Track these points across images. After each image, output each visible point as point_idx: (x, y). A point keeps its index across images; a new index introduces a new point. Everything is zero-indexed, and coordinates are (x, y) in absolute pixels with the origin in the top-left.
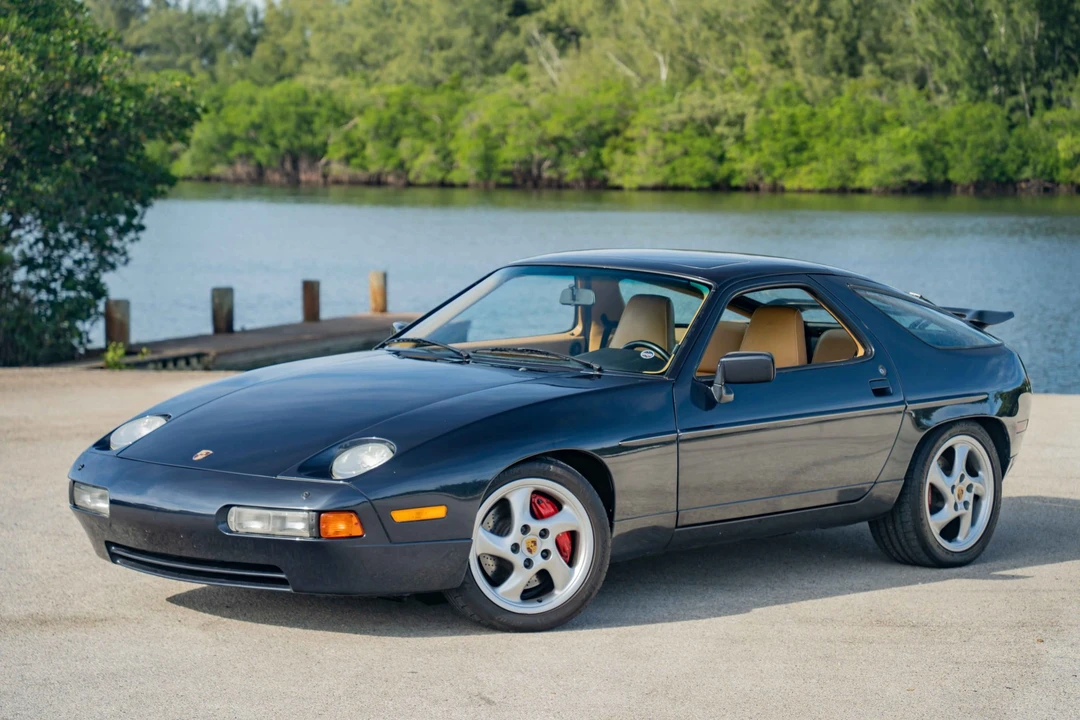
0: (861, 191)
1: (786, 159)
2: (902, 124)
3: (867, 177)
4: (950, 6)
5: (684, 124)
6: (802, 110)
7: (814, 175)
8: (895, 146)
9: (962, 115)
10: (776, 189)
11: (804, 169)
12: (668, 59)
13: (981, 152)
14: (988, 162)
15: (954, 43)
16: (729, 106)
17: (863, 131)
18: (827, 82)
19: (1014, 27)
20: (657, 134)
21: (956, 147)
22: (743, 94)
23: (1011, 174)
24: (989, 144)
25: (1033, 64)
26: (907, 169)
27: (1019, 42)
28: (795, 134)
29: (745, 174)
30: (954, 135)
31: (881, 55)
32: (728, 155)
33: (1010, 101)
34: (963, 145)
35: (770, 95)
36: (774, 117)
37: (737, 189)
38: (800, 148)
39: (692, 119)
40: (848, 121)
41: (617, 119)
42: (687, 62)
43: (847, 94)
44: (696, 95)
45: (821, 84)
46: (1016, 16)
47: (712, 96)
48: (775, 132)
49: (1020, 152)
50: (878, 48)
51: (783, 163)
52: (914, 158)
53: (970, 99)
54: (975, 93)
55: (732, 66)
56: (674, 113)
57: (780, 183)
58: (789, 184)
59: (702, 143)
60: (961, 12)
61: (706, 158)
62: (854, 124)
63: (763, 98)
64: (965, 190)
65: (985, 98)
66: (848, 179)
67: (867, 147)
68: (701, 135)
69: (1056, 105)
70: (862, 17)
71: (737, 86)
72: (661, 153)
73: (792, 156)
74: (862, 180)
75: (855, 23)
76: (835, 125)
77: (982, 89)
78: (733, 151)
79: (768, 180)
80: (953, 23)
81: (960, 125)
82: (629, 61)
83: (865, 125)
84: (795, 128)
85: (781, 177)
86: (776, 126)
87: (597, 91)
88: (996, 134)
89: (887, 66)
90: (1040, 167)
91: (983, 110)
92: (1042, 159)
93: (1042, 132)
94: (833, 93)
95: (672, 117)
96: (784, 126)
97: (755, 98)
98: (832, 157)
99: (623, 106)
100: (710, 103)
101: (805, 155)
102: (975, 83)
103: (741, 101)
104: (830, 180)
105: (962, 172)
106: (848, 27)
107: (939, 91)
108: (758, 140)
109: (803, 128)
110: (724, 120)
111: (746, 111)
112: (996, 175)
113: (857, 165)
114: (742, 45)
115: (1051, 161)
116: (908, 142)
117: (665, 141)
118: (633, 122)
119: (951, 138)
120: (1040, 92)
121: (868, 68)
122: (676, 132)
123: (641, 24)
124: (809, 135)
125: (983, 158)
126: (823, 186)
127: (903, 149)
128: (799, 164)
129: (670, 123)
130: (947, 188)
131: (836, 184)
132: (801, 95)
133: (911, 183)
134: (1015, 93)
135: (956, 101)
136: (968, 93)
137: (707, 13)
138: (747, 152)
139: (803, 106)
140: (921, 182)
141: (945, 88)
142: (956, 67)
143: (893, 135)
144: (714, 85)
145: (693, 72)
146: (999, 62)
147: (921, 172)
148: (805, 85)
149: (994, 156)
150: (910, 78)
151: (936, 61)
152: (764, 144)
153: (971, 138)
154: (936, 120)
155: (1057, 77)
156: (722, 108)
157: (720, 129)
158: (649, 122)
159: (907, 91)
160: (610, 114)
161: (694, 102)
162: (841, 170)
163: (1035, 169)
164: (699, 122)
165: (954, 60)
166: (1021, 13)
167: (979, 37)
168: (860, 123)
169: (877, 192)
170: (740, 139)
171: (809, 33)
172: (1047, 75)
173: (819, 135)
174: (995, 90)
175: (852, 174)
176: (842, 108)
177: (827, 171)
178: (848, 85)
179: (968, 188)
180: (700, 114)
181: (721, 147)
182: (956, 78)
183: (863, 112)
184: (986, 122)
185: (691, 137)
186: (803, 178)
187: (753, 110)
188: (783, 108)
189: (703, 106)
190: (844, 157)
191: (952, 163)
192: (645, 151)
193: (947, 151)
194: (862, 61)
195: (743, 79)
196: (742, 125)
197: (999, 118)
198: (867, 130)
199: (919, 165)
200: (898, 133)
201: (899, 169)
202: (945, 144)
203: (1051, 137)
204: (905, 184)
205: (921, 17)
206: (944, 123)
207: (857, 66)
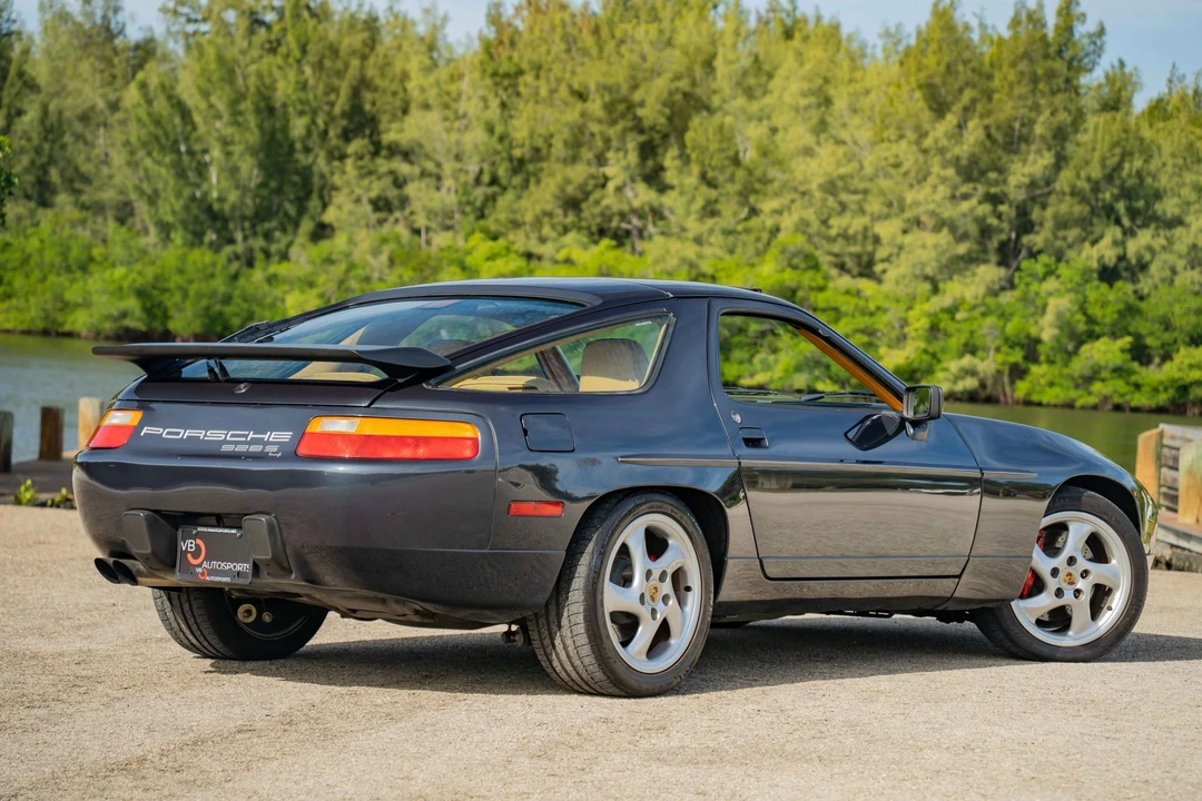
0: (70, 335)
2: (113, 265)
3: (80, 321)
4: (163, 141)
7: (13, 314)
8: (112, 287)
9: (183, 258)
13: (204, 302)
14: (211, 314)
15: (164, 176)
17: (68, 269)
19: (233, 171)
21: (178, 297)
24: (214, 294)
25: (249, 212)
26: (124, 315)
27: (237, 187)
30: (176, 280)
31: (78, 185)
33: (228, 249)
34: (185, 295)
40: (50, 255)
43: (46, 226)
46: (235, 157)
49: (245, 306)
50: (77, 181)
52: (132, 303)
53: (184, 245)
54: (190, 237)
62: (57, 260)
65: (201, 243)
66: (54, 321)
67: (78, 286)
69: (275, 259)
70: (54, 142)
74: (73, 323)
75: (47, 146)
76: (35, 259)
77: (198, 234)
80: (168, 159)
81: (181, 271)
83: (71, 261)
88: (219, 285)
89: (84, 198)
91: (202, 257)
93: (266, 288)
94: (27, 222)
98: (34, 294)
102: (191, 227)
104: (33, 320)
105: (182, 323)
106: (38, 150)
107: (147, 231)
113: (66, 306)
119: (172, 285)
120: (259, 243)
121: (62, 198)
125: (208, 309)
126: (25, 327)
127: (119, 292)
131: (40, 325)
133: (128, 330)
134: (231, 241)
135: (171, 245)
136: (182, 237)
140: (139, 329)
141: (153, 230)
142: (170, 207)
143: (107, 275)
146: (216, 207)
147: (141, 320)
149: (218, 308)
150: (110, 214)
151: (145, 199)
153: (192, 289)
154: (153, 263)
155: (275, 229)
159: (111, 228)
162: (44, 310)
165: (167, 200)
166: (242, 154)
167: (192, 175)
168: (66, 259)
169: (86, 338)
172: (267, 225)
173: (14, 269)
174: (211, 236)
175: (60, 318)
176: (42, 241)
177: (29, 309)
178: (46, 217)
182: (170, 218)
183: (68, 249)
184: (209, 271)
190: (48, 296)
191: (172, 312)
193: (166, 299)
194: (54, 192)
197: (219, 267)
198: (74, 268)
199: (138, 312)
200: (112, 275)
201: (115, 313)
202: (165, 290)
203: (277, 292)
204: (121, 332)
205: (128, 148)
206: (163, 267)
207: (47, 195)
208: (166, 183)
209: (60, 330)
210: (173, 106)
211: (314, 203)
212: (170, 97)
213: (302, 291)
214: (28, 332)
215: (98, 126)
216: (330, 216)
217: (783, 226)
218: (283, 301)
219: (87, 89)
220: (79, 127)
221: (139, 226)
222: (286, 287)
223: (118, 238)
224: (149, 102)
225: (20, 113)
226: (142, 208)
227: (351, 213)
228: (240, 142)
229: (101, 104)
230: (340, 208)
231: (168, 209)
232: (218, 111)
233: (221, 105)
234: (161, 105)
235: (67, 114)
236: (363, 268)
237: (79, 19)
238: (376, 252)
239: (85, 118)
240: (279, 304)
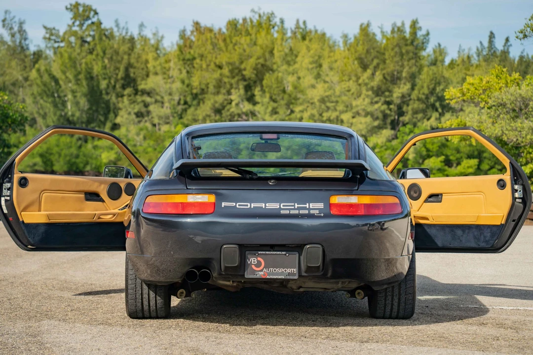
4: (48, 92)
9: (58, 140)
13: (68, 158)
15: (48, 107)
19: (77, 104)
21: (57, 156)
24: (71, 155)
25: (85, 119)
26: (35, 165)
27: (79, 110)
30: (55, 150)
34: (60, 155)
46: (78, 99)
49: (85, 159)
52: (38, 160)
60: (52, 95)
69: (96, 139)
80: (50, 100)
81: (58, 146)
88: (74, 150)
90: (94, 166)
91: (65, 139)
92: (94, 162)
93: (93, 151)
105: (59, 167)
115: (98, 163)
119: (54, 151)
125: (69, 161)
127: (32, 156)
133: (37, 171)
140: (42, 170)
142: (52, 119)
146: (71, 118)
147: (42, 166)
149: (73, 160)
151: (41, 116)
153: (63, 153)
154: (46, 143)
163: (91, 167)
165: (50, 117)
166: (81, 97)
167: (61, 107)
172: (92, 125)
182: (51, 124)
184: (69, 145)
191: (55, 163)
193: (52, 157)
197: (73, 143)
199: (41, 163)
201: (31, 164)
202: (51, 154)
203: (98, 152)
205: (33, 96)
206: (50, 144)
208: (50, 109)
210: (51, 78)
211: (112, 115)
212: (50, 75)
213: (108, 152)
215: (19, 87)
216: (118, 120)
217: (304, 117)
218: (100, 156)
219: (15, 73)
220: (11, 88)
221: (39, 128)
222: (101, 150)
223: (30, 133)
224: (41, 77)
226: (40, 121)
227: (127, 119)
228: (79, 92)
229: (20, 78)
230: (122, 117)
231: (51, 120)
232: (70, 79)
233: (71, 77)
234: (46, 78)
235: (7, 83)
236: (133, 141)
237: (10, 43)
238: (138, 134)
239: (14, 84)
240: (99, 158)
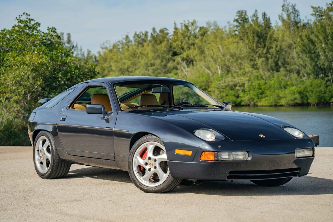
0: (281, 106)
1: (258, 97)
2: (293, 86)
3: (283, 102)
4: (306, 50)
5: (226, 87)
6: (262, 82)
7: (267, 101)
8: (291, 92)
9: (311, 83)
10: (255, 105)
11: (264, 99)
12: (220, 68)
13: (318, 94)
14: (320, 97)
15: (308, 61)
16: (240, 81)
17: (281, 88)
18: (270, 73)
19: (326, 56)
20: (218, 90)
21: (310, 92)
22: (244, 77)
23: (327, 100)
24: (321, 91)
26: (295, 99)
27: (328, 61)
28: (260, 89)
29: (245, 101)
31: (286, 65)
32: (240, 96)
33: (326, 79)
34: (312, 92)
35: (252, 77)
36: (254, 84)
37: (243, 106)
38: (262, 93)
39: (229, 85)
41: (205, 86)
42: (227, 68)
43: (276, 77)
44: (229, 78)
45: (268, 74)
46: (327, 53)
47: (235, 78)
48: (254, 88)
49: (330, 94)
50: (285, 63)
51: (257, 98)
52: (297, 96)
53: (314, 78)
54: (315, 76)
55: (240, 69)
56: (223, 83)
57: (256, 104)
58: (259, 104)
59: (232, 92)
60: (310, 52)
61: (233, 96)
62: (278, 86)
63: (250, 78)
64: (314, 105)
65: (318, 78)
66: (277, 102)
67: (283, 92)
68: (231, 90)
70: (279, 54)
71: (242, 75)
72: (219, 95)
73: (260, 96)
74: (282, 102)
75: (277, 56)
76: (273, 86)
77: (318, 75)
78: (241, 94)
79: (252, 103)
80: (308, 55)
81: (311, 86)
82: (208, 68)
83: (282, 86)
84: (260, 87)
85: (256, 102)
86: (255, 87)
87: (199, 77)
88: (322, 88)
89: (288, 68)
91: (318, 81)
94: (271, 77)
95: (222, 84)
96: (257, 86)
97: (248, 78)
98: (272, 96)
99: (207, 82)
100: (234, 80)
101: (264, 95)
102: (315, 73)
103: (244, 79)
104: (272, 103)
105: (312, 100)
106: (275, 57)
107: (304, 76)
108: (249, 91)
109: (263, 87)
110: (238, 85)
111: (245, 82)
112: (323, 101)
113: (280, 98)
114: (243, 63)
116: (295, 91)
117: (220, 92)
118: (211, 86)
119: (309, 90)
121: (282, 69)
122: (224, 89)
123: (212, 57)
124: (265, 89)
126: (270, 104)
127: (294, 93)
128: (262, 98)
129: (222, 86)
130: (308, 105)
131: (274, 104)
132: (262, 77)
133: (297, 103)
134: (328, 76)
135: (310, 79)
136: (313, 76)
137: (232, 54)
138: (246, 95)
139: (262, 80)
140: (300, 103)
141: (306, 75)
142: (309, 68)
143: (291, 89)
144: (235, 75)
145: (228, 71)
146: (322, 67)
147: (299, 100)
148: (263, 74)
149: (322, 95)
150: (295, 72)
151: (303, 67)
152: (251, 92)
153: (315, 90)
154: (304, 84)
156: (238, 81)
157: (237, 88)
158: (215, 86)
159: (294, 76)
160: (204, 84)
161: (229, 80)
162: (275, 100)
164: (231, 86)
165: (308, 66)
167: (316, 59)
168: (280, 85)
169: (286, 106)
170: (244, 91)
171: (264, 59)
173: (268, 89)
174: (321, 75)
176: (275, 81)
177: (271, 100)
178: (276, 74)
179: (315, 104)
180: (231, 83)
181: (238, 93)
182: (309, 72)
183: (281, 82)
184: (319, 85)
185: (228, 90)
186: (263, 102)
187: (247, 82)
188: (256, 81)
189: (232, 81)
190: (276, 96)
191: (309, 97)
192: (214, 95)
193: (307, 93)
194: (280, 67)
195: (244, 73)
196: (244, 86)
197: (323, 83)
198: (283, 87)
199: (299, 98)
200: (292, 88)
201: (293, 99)
204: (295, 104)
205: (297, 54)
206: (306, 85)
207: (278, 69)
208: (308, 62)
209: (279, 104)
210: (309, 41)
212: (308, 39)
214: (271, 106)
219: (288, 39)
224: (303, 40)
225: (271, 48)
226: (302, 70)
228: (327, 49)
229: (292, 42)
232: (321, 41)
233: (321, 38)
234: (306, 41)
235: (283, 47)
